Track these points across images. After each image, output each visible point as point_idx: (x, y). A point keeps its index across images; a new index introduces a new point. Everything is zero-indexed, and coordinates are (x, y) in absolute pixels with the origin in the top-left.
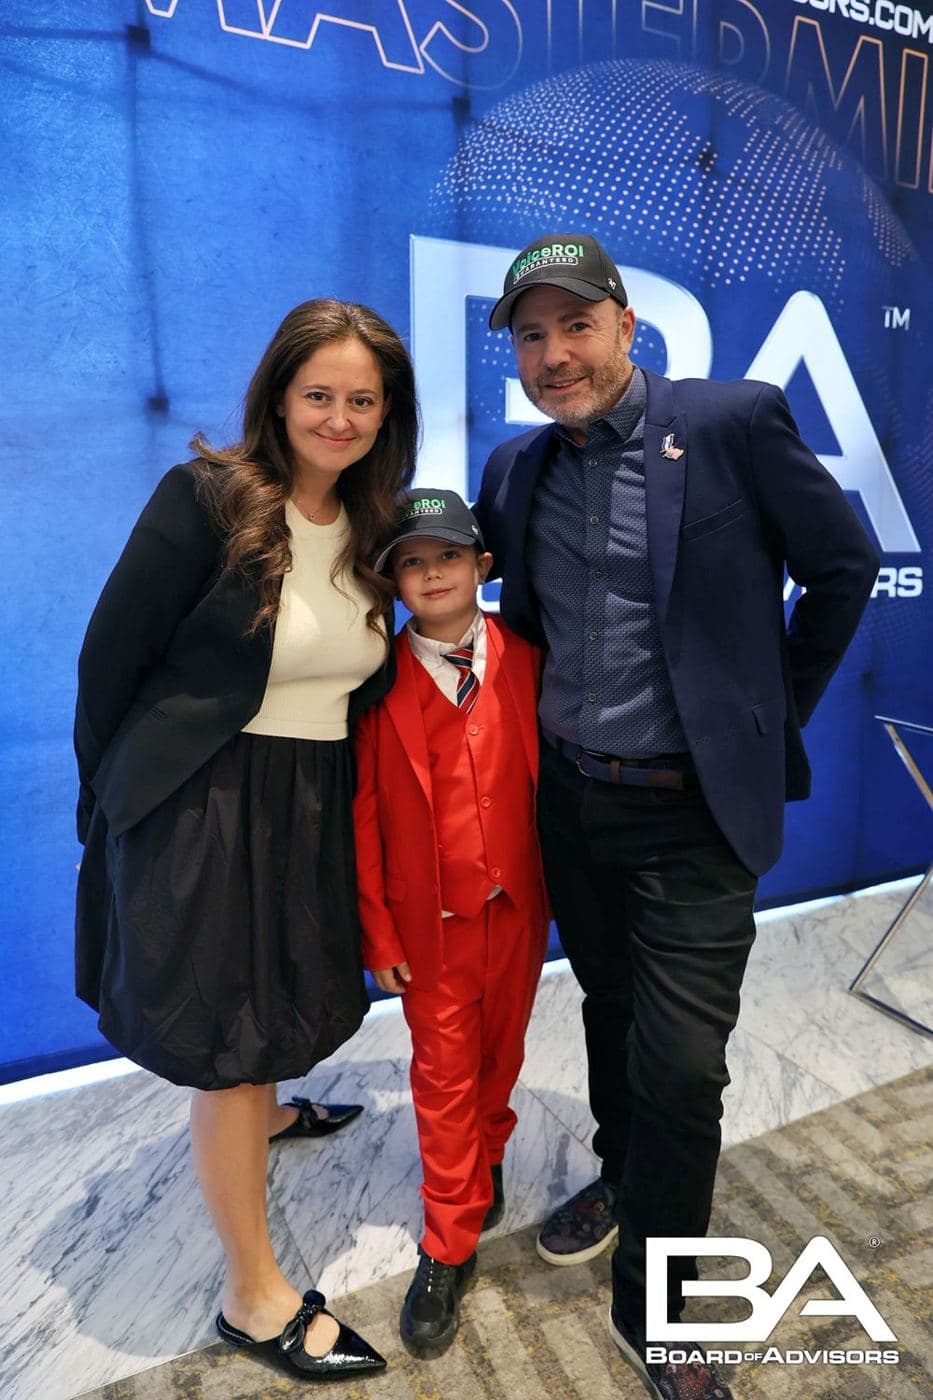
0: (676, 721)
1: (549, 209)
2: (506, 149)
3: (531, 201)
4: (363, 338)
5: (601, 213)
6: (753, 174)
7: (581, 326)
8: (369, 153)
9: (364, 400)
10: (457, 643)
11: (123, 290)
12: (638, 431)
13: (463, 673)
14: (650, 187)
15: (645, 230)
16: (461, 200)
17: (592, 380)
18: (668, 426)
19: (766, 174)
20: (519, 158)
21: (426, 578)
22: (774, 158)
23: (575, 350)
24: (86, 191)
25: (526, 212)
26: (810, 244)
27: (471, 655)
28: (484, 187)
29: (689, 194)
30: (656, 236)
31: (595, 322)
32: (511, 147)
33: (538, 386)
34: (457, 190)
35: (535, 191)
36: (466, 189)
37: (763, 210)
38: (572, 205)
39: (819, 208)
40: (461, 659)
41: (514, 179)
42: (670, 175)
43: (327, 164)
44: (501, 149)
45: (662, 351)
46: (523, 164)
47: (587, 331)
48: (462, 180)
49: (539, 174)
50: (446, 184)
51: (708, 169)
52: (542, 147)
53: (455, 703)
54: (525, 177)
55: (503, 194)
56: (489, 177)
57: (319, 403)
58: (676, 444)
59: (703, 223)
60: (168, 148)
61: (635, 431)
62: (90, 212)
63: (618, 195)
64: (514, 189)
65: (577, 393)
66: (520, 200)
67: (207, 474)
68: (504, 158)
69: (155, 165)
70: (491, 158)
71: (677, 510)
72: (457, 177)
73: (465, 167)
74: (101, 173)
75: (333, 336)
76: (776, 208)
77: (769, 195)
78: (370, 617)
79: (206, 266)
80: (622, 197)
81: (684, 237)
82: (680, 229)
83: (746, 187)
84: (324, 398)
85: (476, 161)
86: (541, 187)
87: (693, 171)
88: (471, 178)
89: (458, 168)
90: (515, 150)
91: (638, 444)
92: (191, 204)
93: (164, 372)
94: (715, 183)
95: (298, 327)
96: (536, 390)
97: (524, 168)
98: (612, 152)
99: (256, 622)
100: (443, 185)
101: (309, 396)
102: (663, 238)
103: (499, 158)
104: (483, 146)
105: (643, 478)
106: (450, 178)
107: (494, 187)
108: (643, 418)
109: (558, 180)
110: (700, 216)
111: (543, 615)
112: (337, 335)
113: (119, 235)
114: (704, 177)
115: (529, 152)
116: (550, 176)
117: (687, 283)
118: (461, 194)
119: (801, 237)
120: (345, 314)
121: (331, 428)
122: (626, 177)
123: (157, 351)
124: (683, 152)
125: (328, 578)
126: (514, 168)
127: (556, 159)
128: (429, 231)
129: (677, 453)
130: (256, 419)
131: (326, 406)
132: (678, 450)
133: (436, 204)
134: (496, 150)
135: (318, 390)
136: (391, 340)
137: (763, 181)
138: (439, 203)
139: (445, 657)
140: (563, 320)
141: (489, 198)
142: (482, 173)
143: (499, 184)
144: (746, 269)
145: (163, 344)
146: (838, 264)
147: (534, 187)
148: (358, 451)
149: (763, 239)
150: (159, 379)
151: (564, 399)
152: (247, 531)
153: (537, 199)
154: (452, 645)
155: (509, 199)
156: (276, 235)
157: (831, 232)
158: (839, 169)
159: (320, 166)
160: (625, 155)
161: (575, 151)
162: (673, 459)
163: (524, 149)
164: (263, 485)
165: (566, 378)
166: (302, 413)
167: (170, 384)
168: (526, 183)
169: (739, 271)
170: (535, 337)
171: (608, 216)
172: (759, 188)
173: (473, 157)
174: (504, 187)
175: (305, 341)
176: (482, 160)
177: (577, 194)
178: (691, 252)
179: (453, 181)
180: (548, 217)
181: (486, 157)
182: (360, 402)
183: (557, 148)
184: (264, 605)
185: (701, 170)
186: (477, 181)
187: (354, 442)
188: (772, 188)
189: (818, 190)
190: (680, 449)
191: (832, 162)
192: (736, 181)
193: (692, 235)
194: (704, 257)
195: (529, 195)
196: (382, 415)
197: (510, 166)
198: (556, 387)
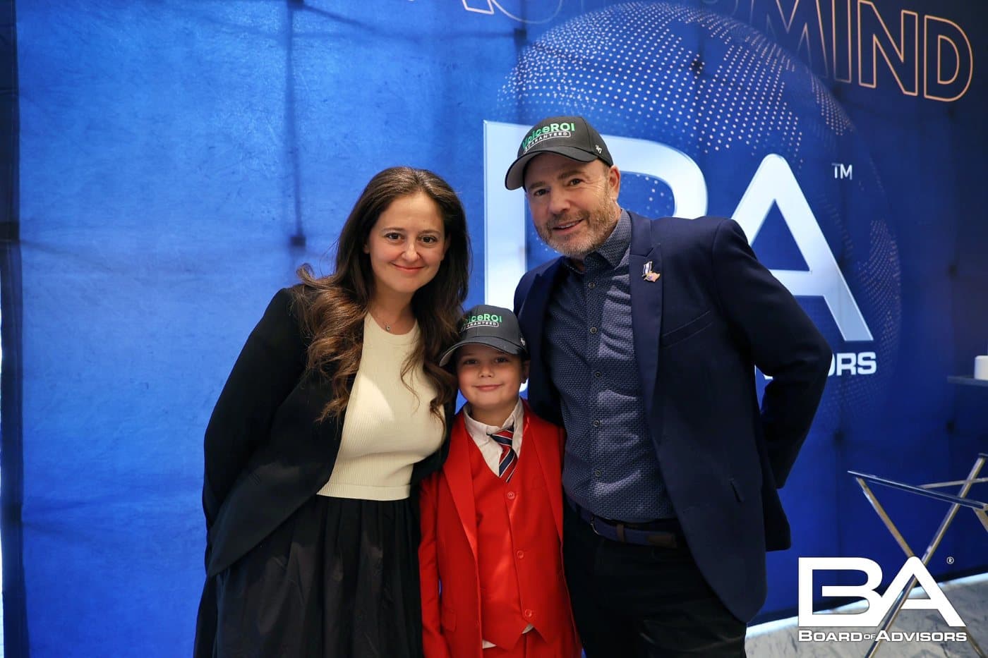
0: (665, 494)
1: (584, 101)
2: (552, 62)
3: (571, 96)
4: (428, 192)
5: (622, 103)
6: (731, 75)
7: (577, 181)
8: (455, 66)
9: (429, 238)
10: (500, 426)
11: (275, 162)
12: (625, 261)
13: (505, 450)
14: (657, 85)
15: (655, 114)
16: (520, 96)
17: (588, 222)
18: (647, 255)
19: (740, 75)
20: (562, 68)
21: (480, 375)
22: (745, 64)
23: (574, 200)
24: (253, 96)
25: (568, 104)
26: (776, 122)
27: (511, 436)
28: (537, 88)
29: (685, 89)
30: (663, 118)
31: (588, 178)
32: (556, 60)
33: (548, 229)
34: (518, 90)
35: (574, 89)
36: (524, 89)
37: (740, 99)
38: (600, 99)
39: (780, 97)
40: (503, 439)
41: (559, 81)
42: (672, 77)
43: (424, 74)
44: (549, 62)
45: (671, 198)
46: (565, 71)
47: (581, 184)
48: (521, 83)
49: (577, 78)
50: (509, 85)
51: (698, 72)
52: (578, 60)
53: (498, 474)
54: (566, 80)
55: (551, 92)
56: (541, 81)
57: (394, 241)
58: (654, 269)
59: (697, 109)
60: (312, 66)
61: (623, 260)
62: (255, 110)
63: (634, 91)
64: (559, 88)
65: (577, 232)
66: (563, 95)
67: (301, 296)
68: (552, 68)
69: (303, 78)
70: (542, 68)
71: (657, 321)
72: (517, 81)
73: (523, 74)
74: (264, 84)
75: (406, 191)
76: (750, 97)
77: (744, 89)
78: (433, 406)
79: (336, 144)
80: (637, 92)
81: (683, 118)
82: (680, 113)
83: (727, 84)
84: (399, 238)
85: (531, 70)
86: (579, 86)
87: (688, 74)
88: (527, 82)
89: (518, 75)
90: (559, 62)
91: (625, 270)
92: (327, 102)
93: (303, 218)
94: (704, 81)
95: (380, 185)
96: (546, 232)
97: (566, 74)
98: (629, 63)
99: (325, 412)
100: (508, 86)
101: (388, 236)
102: (668, 119)
103: (548, 68)
104: (536, 60)
105: (629, 296)
106: (512, 81)
107: (544, 87)
108: (629, 250)
109: (590, 81)
110: (694, 104)
111: (562, 403)
112: (409, 190)
113: (276, 123)
114: (696, 77)
115: (569, 63)
116: (585, 79)
117: (687, 150)
118: (521, 92)
119: (769, 117)
120: (415, 176)
121: (405, 260)
122: (640, 79)
123: (298, 204)
124: (679, 61)
125: (399, 374)
126: (559, 74)
127: (589, 68)
128: (497, 117)
129: (654, 276)
130: (346, 253)
131: (400, 243)
132: (655, 274)
133: (502, 99)
134: (545, 62)
135: (394, 231)
136: (450, 194)
137: (738, 80)
138: (505, 99)
139: (491, 436)
140: (562, 177)
141: (541, 94)
142: (536, 78)
143: (548, 85)
144: (730, 139)
145: (303, 199)
146: (797, 135)
147: (573, 86)
148: (426, 276)
149: (741, 119)
150: (299, 224)
151: (567, 238)
152: (323, 340)
153: (576, 95)
154: (496, 427)
155: (555, 95)
156: (386, 123)
157: (790, 113)
158: (793, 71)
159: (419, 76)
160: (638, 64)
161: (603, 62)
162: (652, 281)
163: (566, 62)
164: (342, 305)
165: (568, 221)
166: (382, 249)
167: (307, 227)
168: (567, 84)
169: (725, 140)
170: (543, 192)
171: (628, 105)
172: (736, 85)
173: (529, 67)
174: (551, 87)
175: (384, 194)
176: (536, 69)
177: (605, 91)
178: (689, 129)
179: (515, 84)
180: (584, 106)
181: (539, 67)
182: (427, 240)
183: (589, 60)
184: (335, 398)
185: (694, 72)
186: (532, 84)
187: (423, 270)
188: (746, 84)
189: (779, 85)
190: (658, 273)
191: (788, 66)
192: (719, 80)
193: (689, 117)
194: (698, 131)
195: (570, 92)
196: (444, 249)
197: (555, 73)
198: (561, 229)
